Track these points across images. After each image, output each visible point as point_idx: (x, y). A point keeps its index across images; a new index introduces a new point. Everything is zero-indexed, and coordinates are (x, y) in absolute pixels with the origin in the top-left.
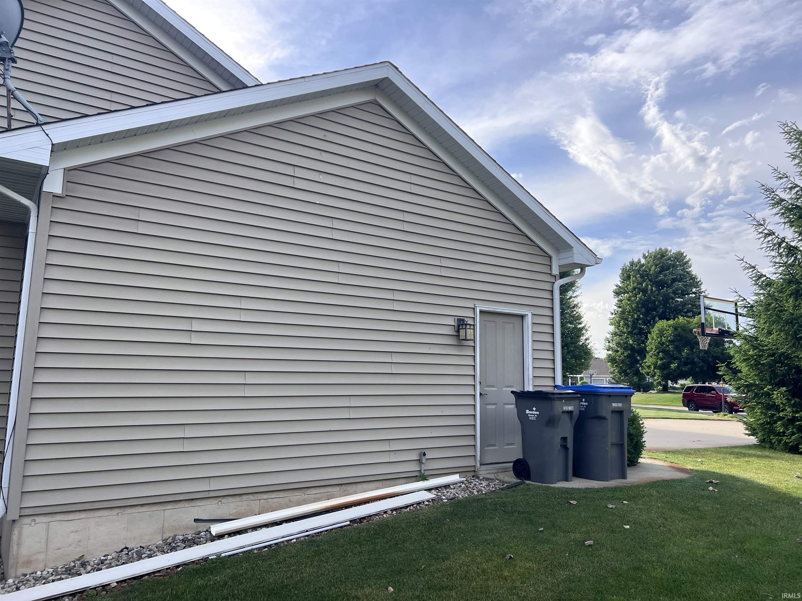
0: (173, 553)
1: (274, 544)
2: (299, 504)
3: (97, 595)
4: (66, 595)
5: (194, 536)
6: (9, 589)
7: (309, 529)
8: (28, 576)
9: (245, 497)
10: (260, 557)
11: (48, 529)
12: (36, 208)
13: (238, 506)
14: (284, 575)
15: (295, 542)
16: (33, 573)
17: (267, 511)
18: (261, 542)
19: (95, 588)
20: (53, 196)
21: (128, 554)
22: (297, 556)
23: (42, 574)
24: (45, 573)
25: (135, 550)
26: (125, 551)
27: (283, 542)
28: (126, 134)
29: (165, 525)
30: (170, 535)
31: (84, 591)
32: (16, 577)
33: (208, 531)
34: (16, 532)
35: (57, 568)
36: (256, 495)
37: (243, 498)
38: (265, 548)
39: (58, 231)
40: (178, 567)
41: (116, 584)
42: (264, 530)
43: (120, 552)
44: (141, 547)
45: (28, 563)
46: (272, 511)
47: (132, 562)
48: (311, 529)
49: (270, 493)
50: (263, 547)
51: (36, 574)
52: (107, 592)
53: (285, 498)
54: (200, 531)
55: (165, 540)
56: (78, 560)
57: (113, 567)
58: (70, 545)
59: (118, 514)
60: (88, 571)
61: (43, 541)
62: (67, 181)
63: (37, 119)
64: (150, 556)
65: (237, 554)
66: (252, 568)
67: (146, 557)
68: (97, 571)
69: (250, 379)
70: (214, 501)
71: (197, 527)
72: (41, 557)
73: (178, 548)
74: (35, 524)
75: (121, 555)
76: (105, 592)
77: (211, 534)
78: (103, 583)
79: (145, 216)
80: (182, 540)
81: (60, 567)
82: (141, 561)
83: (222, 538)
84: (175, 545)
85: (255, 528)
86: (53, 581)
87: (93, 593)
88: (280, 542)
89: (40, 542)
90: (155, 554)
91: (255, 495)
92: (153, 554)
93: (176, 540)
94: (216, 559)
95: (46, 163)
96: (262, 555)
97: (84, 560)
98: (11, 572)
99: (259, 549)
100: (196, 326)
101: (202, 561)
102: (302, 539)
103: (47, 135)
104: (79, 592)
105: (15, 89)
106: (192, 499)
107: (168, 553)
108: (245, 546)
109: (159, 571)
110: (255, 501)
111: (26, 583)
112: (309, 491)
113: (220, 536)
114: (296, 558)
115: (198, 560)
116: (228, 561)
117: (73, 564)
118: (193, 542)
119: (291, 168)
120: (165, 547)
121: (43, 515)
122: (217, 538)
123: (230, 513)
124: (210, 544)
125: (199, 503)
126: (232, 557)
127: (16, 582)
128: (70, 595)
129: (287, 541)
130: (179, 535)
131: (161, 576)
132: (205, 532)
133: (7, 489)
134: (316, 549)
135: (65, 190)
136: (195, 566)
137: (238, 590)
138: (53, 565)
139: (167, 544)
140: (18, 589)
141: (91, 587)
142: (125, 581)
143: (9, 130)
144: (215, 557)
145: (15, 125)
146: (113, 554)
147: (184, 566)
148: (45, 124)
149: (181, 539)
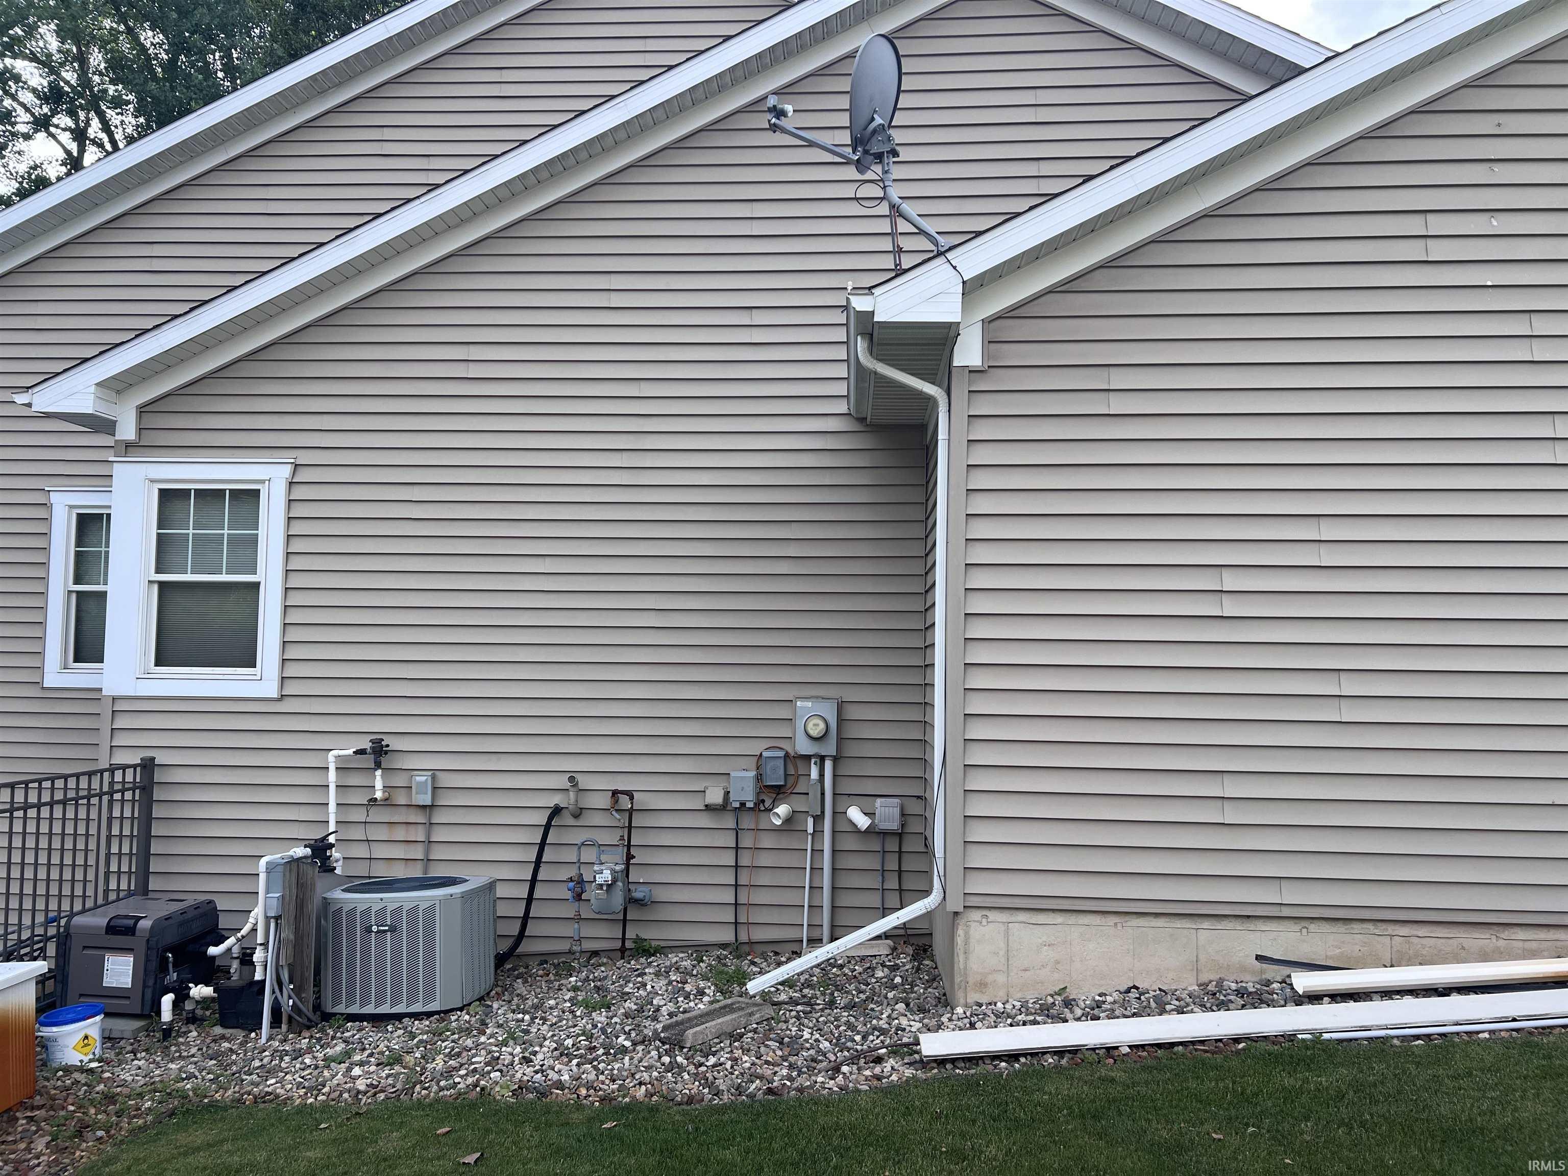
0: (1222, 1013)
1: (1438, 1034)
2: (1485, 957)
3: (1099, 1062)
4: (1048, 1052)
5: (1259, 986)
6: (960, 1024)
7: (1518, 1016)
8: (984, 1007)
9: (1357, 927)
10: (1409, 1055)
11: (1007, 932)
12: (946, 397)
13: (1343, 942)
14: (1472, 1105)
15: (1487, 1040)
16: (990, 1004)
17: (1410, 962)
18: (1406, 1024)
19: (1094, 1049)
20: (970, 371)
21: (1139, 999)
22: (1498, 1070)
23: (1004, 1008)
24: (1009, 1006)
25: (1152, 993)
26: (1134, 994)
27: (1458, 1034)
28: (1077, 234)
29: (1200, 957)
30: (1212, 978)
31: (1077, 1050)
32: (966, 1006)
33: (1286, 983)
34: (960, 932)
35: (1027, 1002)
36: (1384, 926)
37: (1352, 928)
38: (1418, 1039)
39: (982, 431)
40: (1237, 1040)
41: (1128, 1050)
42: (1408, 1000)
43: (1126, 992)
44: (1160, 989)
45: (982, 985)
46: (1421, 964)
47: (1149, 1015)
48: (1523, 1016)
49: (1415, 926)
50: (1412, 1036)
51: (995, 1005)
52: (1115, 1060)
53: (1451, 941)
54: (1269, 980)
55: (1203, 985)
56: (1059, 994)
57: (1118, 1017)
58: (1043, 966)
59: (1116, 924)
60: (1076, 1017)
61: (1002, 953)
62: (989, 342)
63: (936, 244)
64: (1180, 1011)
65: (1356, 1039)
66: (1395, 1075)
67: (1173, 1010)
68: (1092, 1019)
69: (1350, 687)
70: (1295, 927)
71: (1262, 972)
72: (1001, 978)
73: (1231, 1006)
74: (988, 922)
75: (1127, 998)
76: (1111, 1061)
77: (1293, 988)
78: (1107, 1044)
79: (1119, 380)
80: (1236, 990)
81: (1032, 1001)
82: (1165, 1017)
83: (1317, 1002)
84: (1224, 998)
85: (1388, 993)
86: (1024, 1024)
87: (1093, 1059)
88: (1452, 1033)
89: (996, 954)
90: (1189, 1008)
91: (1379, 924)
92: (1186, 1007)
93: (1225, 988)
94: (1312, 1041)
95: (955, 317)
96: (1413, 1053)
97: (1068, 997)
98: (960, 996)
99: (1404, 1038)
100: (1230, 582)
101: (1282, 1040)
102: (1502, 1033)
103: (955, 268)
104: (1069, 1051)
105: (901, 201)
106: (1248, 917)
107: (1214, 1011)
108: (1372, 1026)
109: (1202, 1042)
110: (1381, 937)
111: (984, 1019)
112: (1506, 934)
113: (1314, 998)
114: (1496, 1076)
115: (1276, 1036)
116: (1338, 1050)
117: (1050, 1000)
118: (1259, 999)
119: (1418, 219)
120: (1206, 998)
121: (998, 910)
122: (1307, 1000)
123: (1329, 954)
124: (1291, 1009)
125: (1261, 925)
126: (1345, 1044)
127: (968, 1014)
128: (1055, 1053)
129: (1468, 1033)
130: (1228, 981)
131: (1206, 1051)
132: (1280, 983)
133: (943, 859)
134: (1544, 1063)
135: (986, 358)
136: (1270, 1047)
137: (1372, 1115)
138: (1019, 995)
139: (1207, 993)
140: (972, 1026)
141: (1086, 1045)
142: (1143, 1047)
143: (900, 272)
144: (1309, 1036)
145: (907, 262)
146: (1114, 994)
147: (1249, 1043)
148: (950, 249)
149: (1234, 988)
